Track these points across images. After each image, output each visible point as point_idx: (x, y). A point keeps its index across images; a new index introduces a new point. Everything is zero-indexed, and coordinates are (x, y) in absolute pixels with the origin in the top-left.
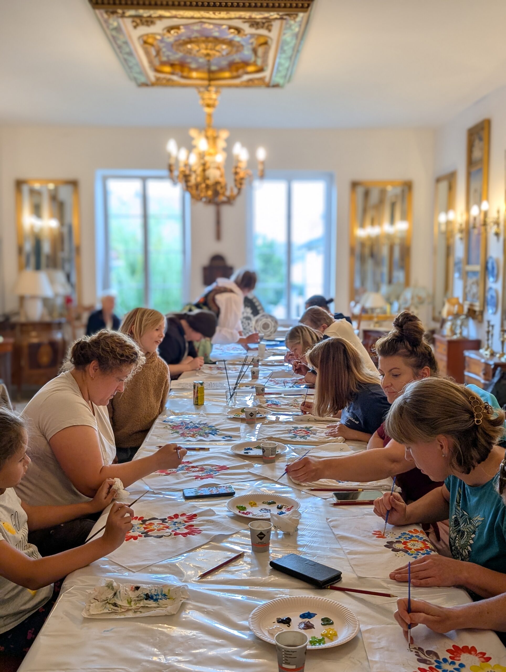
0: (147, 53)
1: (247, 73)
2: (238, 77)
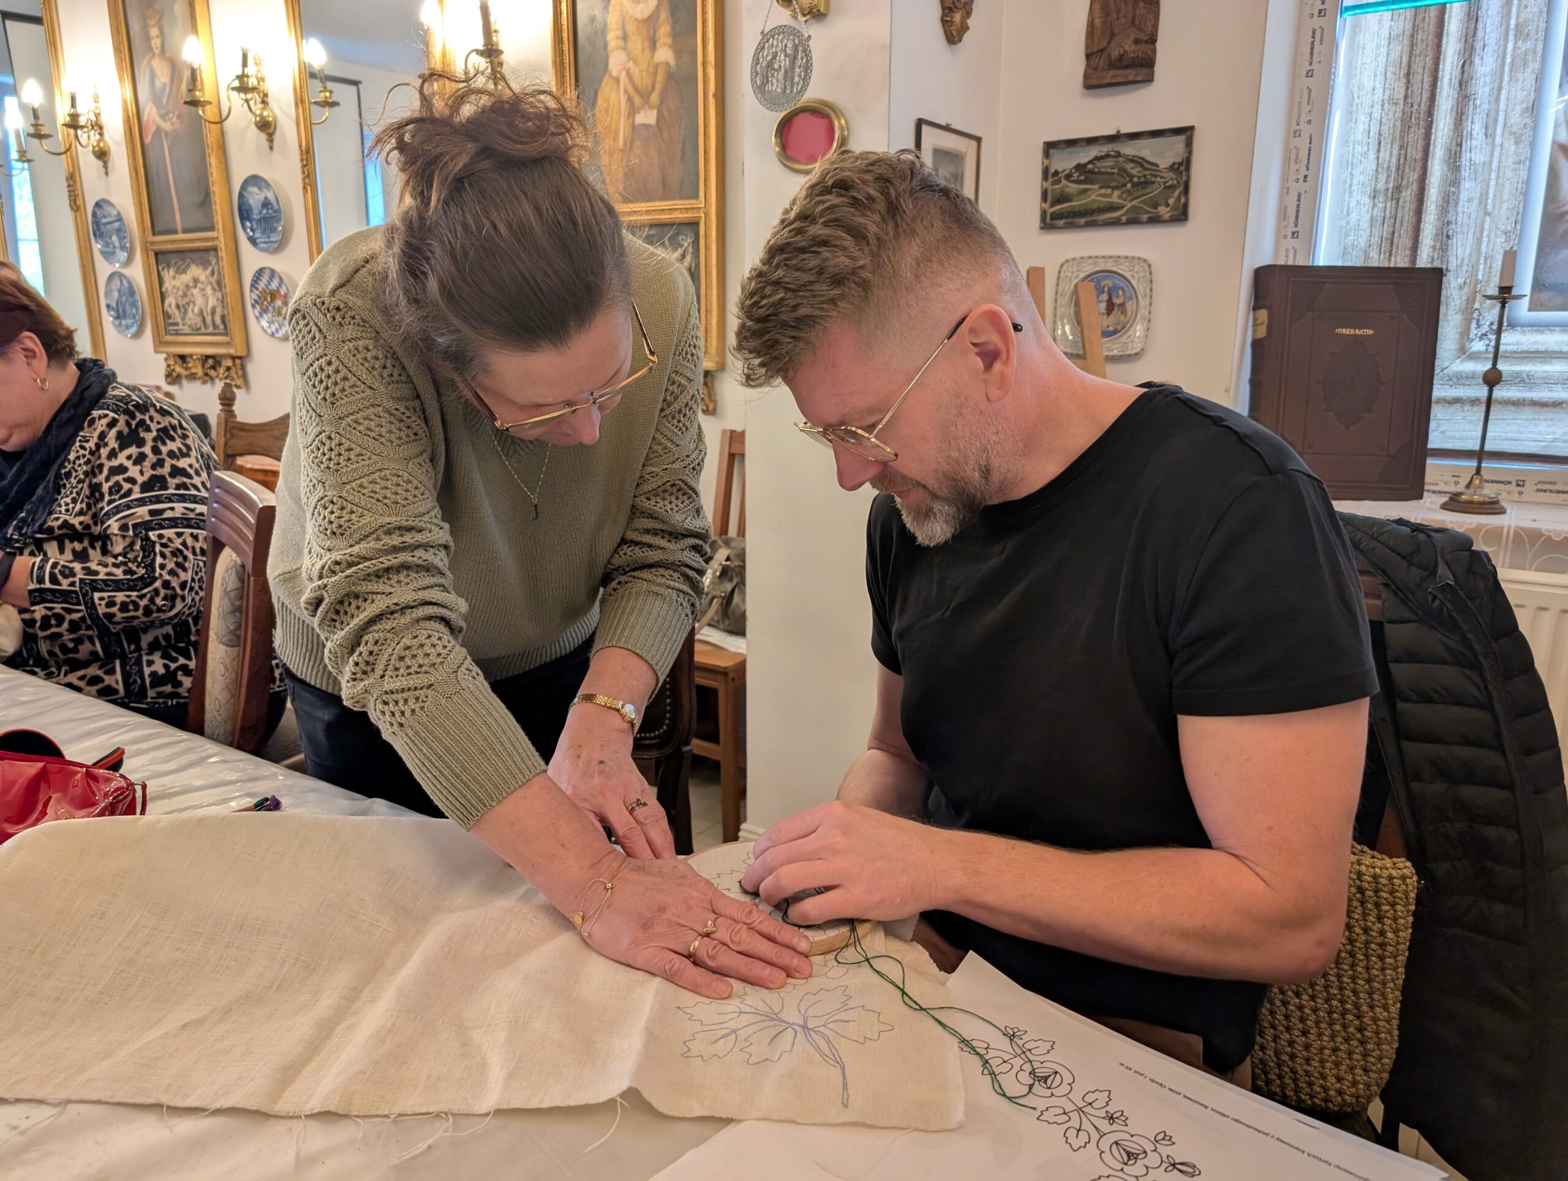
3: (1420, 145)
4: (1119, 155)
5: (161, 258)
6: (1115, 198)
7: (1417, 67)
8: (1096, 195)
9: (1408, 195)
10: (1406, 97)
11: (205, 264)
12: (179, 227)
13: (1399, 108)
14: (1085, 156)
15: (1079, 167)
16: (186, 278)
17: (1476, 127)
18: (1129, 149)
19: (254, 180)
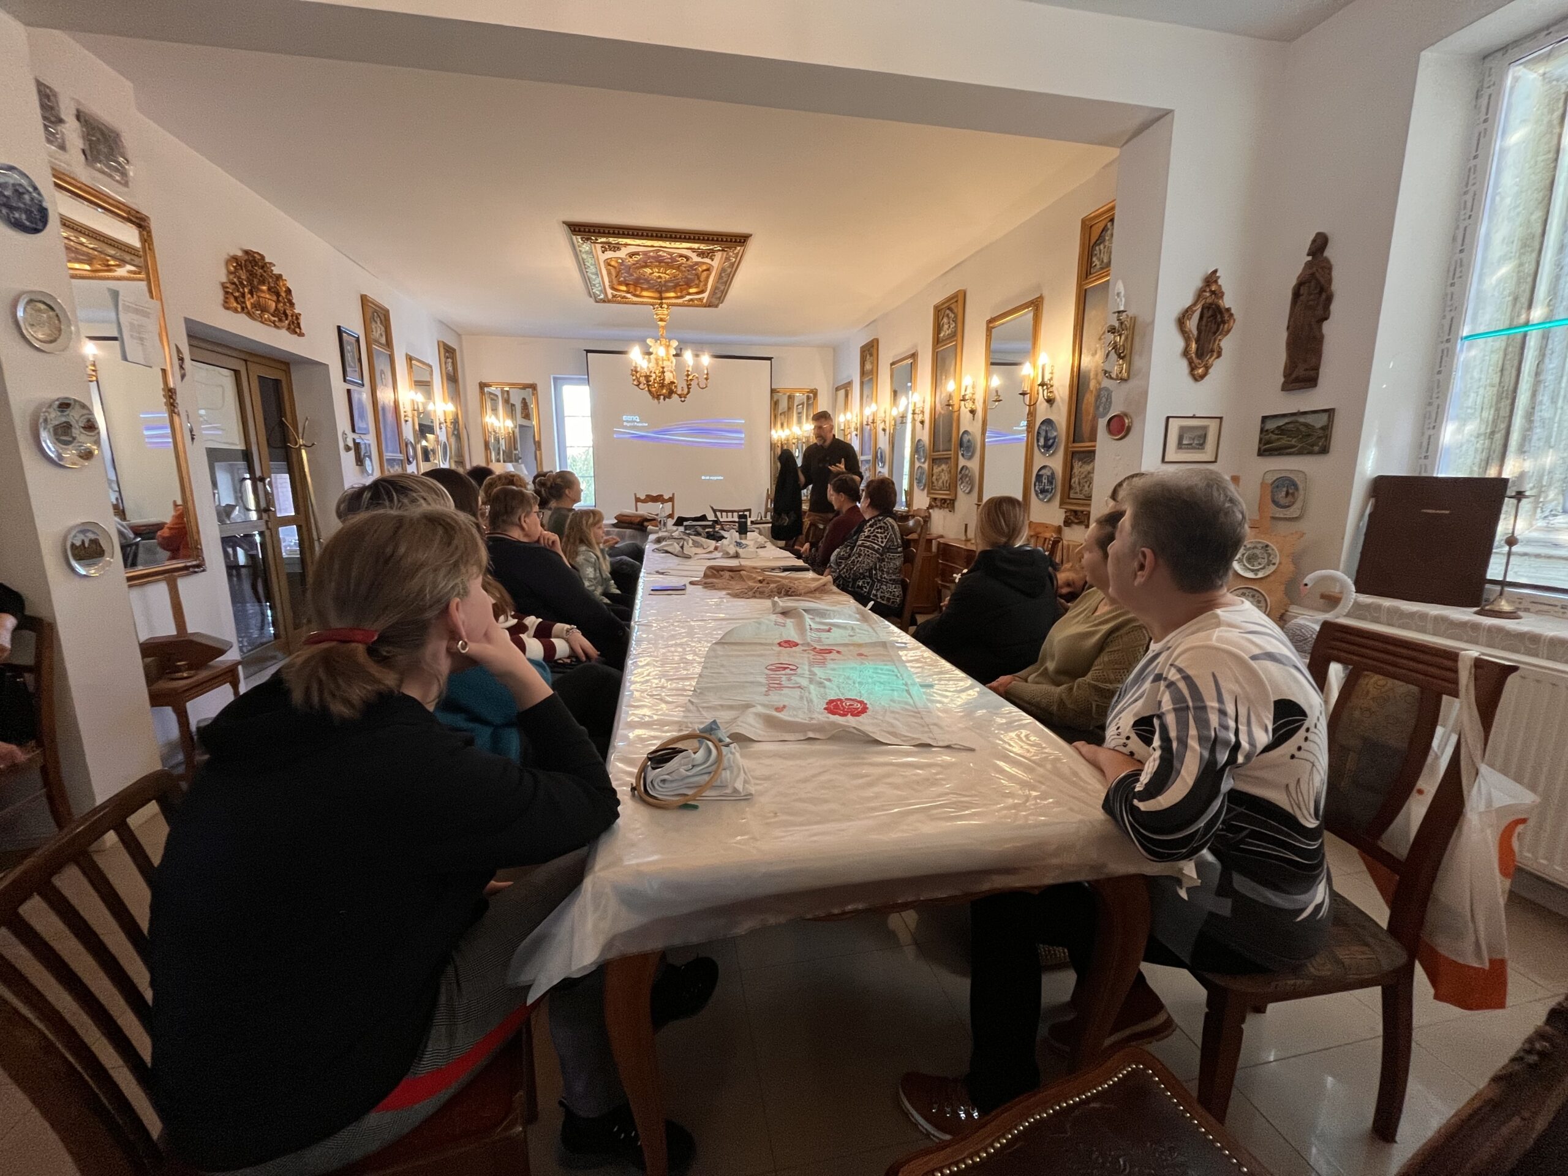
0: (609, 274)
1: (689, 294)
2: (681, 297)
3: (1508, 409)
4: (1297, 422)
5: (935, 461)
6: (1294, 442)
7: (1508, 366)
8: (1285, 441)
9: (1499, 437)
10: (1500, 383)
11: (947, 463)
12: (941, 449)
13: (1495, 389)
14: (1281, 422)
15: (1279, 428)
16: (940, 469)
17: (1544, 398)
18: (1302, 420)
19: (966, 432)
